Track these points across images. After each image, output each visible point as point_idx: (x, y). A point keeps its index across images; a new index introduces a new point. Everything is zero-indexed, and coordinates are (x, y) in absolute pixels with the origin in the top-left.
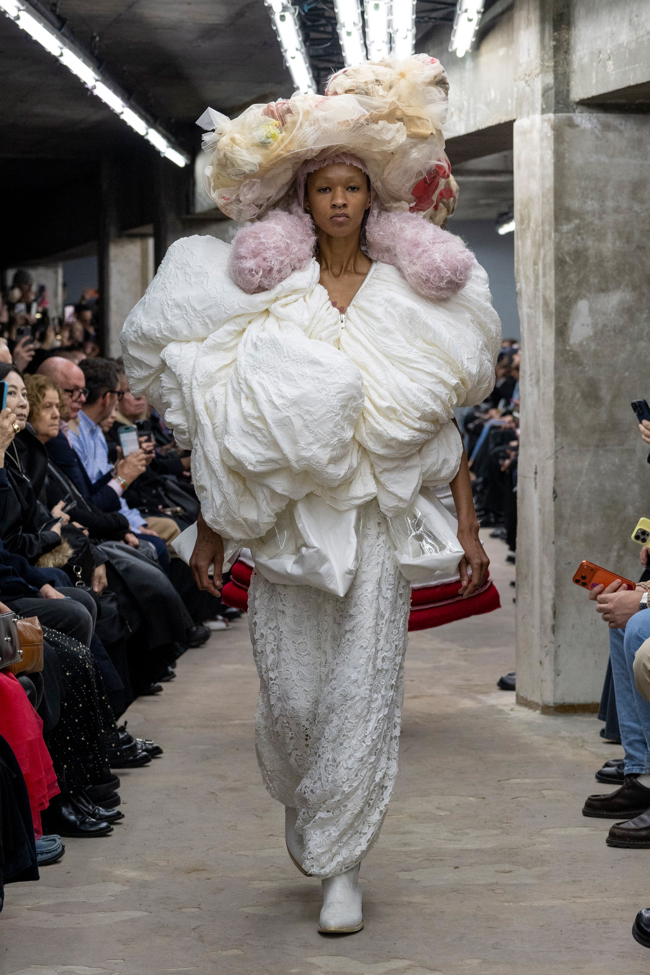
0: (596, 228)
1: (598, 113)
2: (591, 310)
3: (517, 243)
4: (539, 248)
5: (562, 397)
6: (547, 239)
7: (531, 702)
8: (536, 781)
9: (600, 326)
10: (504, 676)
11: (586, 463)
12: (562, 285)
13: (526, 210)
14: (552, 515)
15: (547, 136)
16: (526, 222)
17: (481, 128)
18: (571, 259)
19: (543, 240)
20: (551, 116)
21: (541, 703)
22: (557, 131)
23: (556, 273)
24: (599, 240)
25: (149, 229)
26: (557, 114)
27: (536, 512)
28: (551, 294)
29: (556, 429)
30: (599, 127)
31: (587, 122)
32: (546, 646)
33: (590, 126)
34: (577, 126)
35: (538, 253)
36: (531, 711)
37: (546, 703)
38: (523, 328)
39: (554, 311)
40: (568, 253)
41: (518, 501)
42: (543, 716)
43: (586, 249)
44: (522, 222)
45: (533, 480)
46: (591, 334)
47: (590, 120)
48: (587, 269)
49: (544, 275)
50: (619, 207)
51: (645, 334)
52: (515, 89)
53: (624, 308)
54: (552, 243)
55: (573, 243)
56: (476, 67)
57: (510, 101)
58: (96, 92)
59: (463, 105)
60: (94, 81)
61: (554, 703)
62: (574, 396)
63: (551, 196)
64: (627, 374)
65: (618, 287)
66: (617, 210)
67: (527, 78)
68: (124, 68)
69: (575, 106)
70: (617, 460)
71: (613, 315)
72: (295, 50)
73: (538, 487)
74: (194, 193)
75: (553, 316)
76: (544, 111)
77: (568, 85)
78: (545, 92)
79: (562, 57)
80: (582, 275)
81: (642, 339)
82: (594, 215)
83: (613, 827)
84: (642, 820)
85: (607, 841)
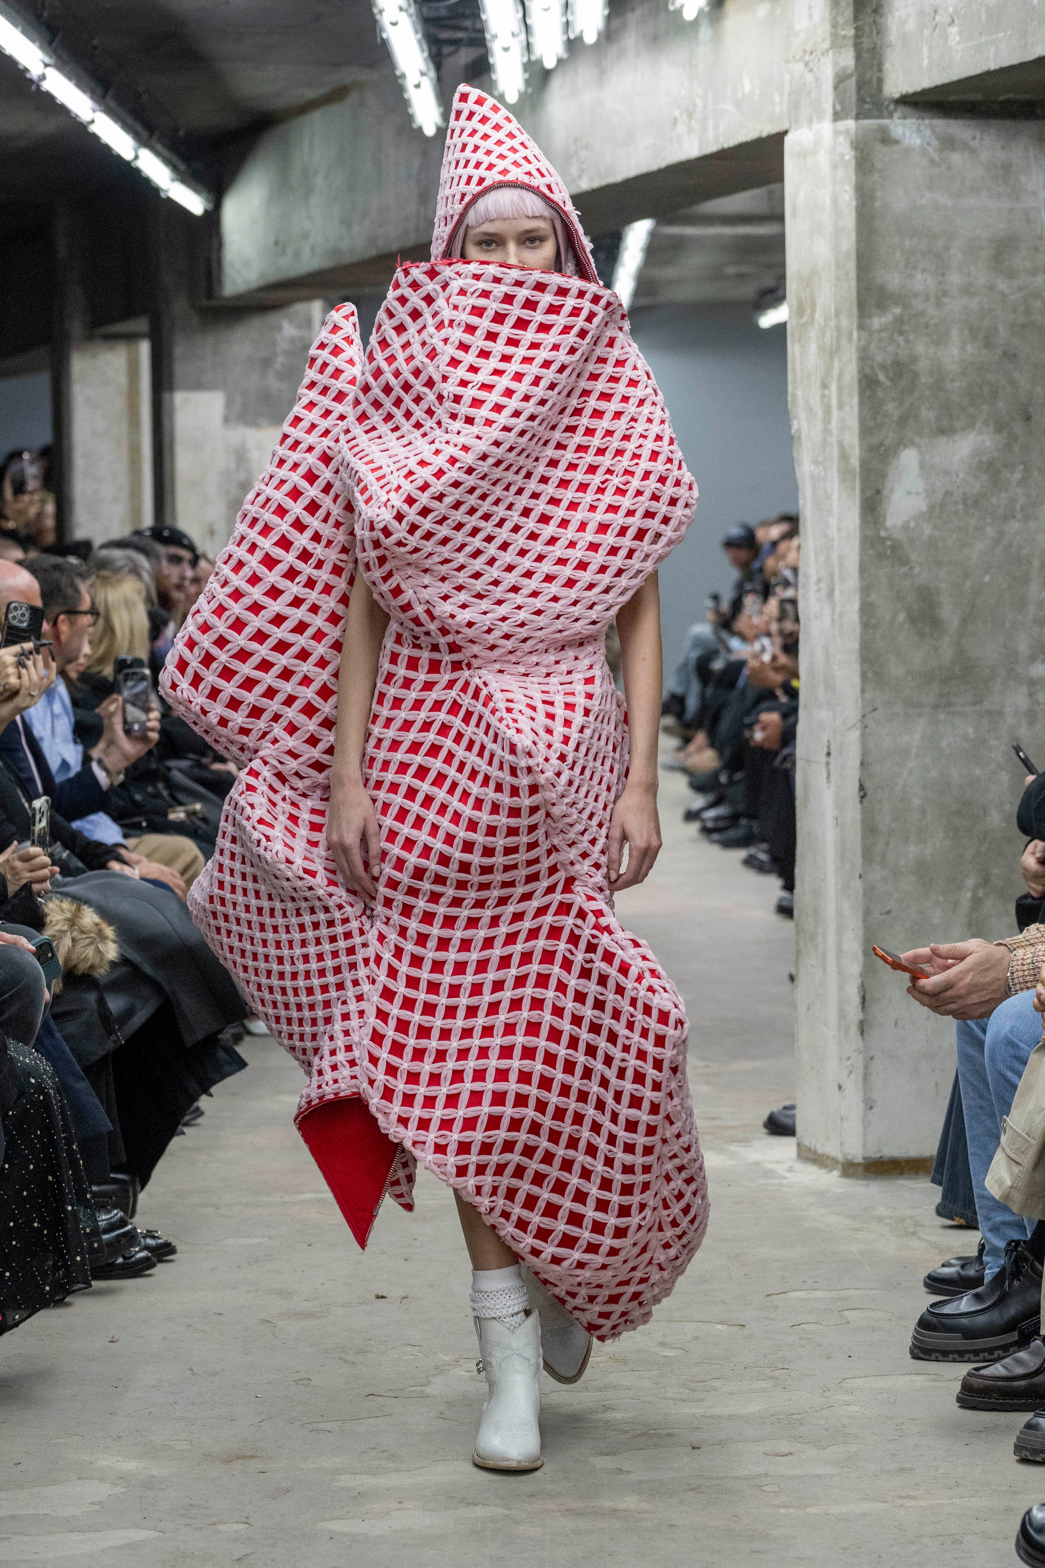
0: (932, 322)
1: (933, 118)
2: (922, 465)
3: (793, 349)
4: (832, 358)
5: (873, 621)
6: (844, 342)
7: (823, 1155)
8: (834, 1294)
9: (939, 495)
10: (775, 1110)
11: (917, 737)
12: (871, 424)
13: (808, 291)
14: (858, 827)
15: (842, 158)
16: (809, 311)
17: (726, 146)
18: (887, 377)
19: (838, 343)
20: (850, 124)
21: (840, 1157)
22: (862, 151)
23: (861, 404)
24: (936, 344)
25: (141, 324)
26: (860, 122)
27: (829, 822)
28: (852, 439)
29: (863, 676)
30: (935, 143)
31: (914, 135)
32: (849, 1059)
33: (919, 142)
34: (897, 142)
35: (829, 369)
36: (823, 1171)
37: (849, 1157)
38: (804, 497)
39: (858, 470)
40: (883, 367)
41: (798, 803)
42: (844, 1181)
43: (915, 359)
44: (799, 311)
45: (824, 766)
46: (924, 508)
47: (919, 130)
48: (916, 395)
49: (841, 406)
50: (971, 285)
51: (1018, 508)
52: (787, 77)
53: (981, 462)
54: (853, 350)
55: (890, 349)
56: (717, 38)
57: (777, 99)
58: (46, 86)
59: (695, 105)
60: (42, 66)
61: (864, 1158)
62: (894, 618)
63: (851, 266)
64: (987, 579)
65: (970, 426)
66: (967, 290)
67: (807, 58)
68: (95, 42)
69: (892, 107)
70: (970, 730)
71: (961, 475)
72: (397, 10)
73: (832, 778)
74: (219, 261)
75: (858, 477)
76: (837, 116)
77: (880, 70)
78: (840, 81)
79: (870, 20)
80: (906, 405)
81: (1014, 517)
82: (928, 299)
83: (969, 1374)
84: (1019, 1362)
85: (959, 1399)
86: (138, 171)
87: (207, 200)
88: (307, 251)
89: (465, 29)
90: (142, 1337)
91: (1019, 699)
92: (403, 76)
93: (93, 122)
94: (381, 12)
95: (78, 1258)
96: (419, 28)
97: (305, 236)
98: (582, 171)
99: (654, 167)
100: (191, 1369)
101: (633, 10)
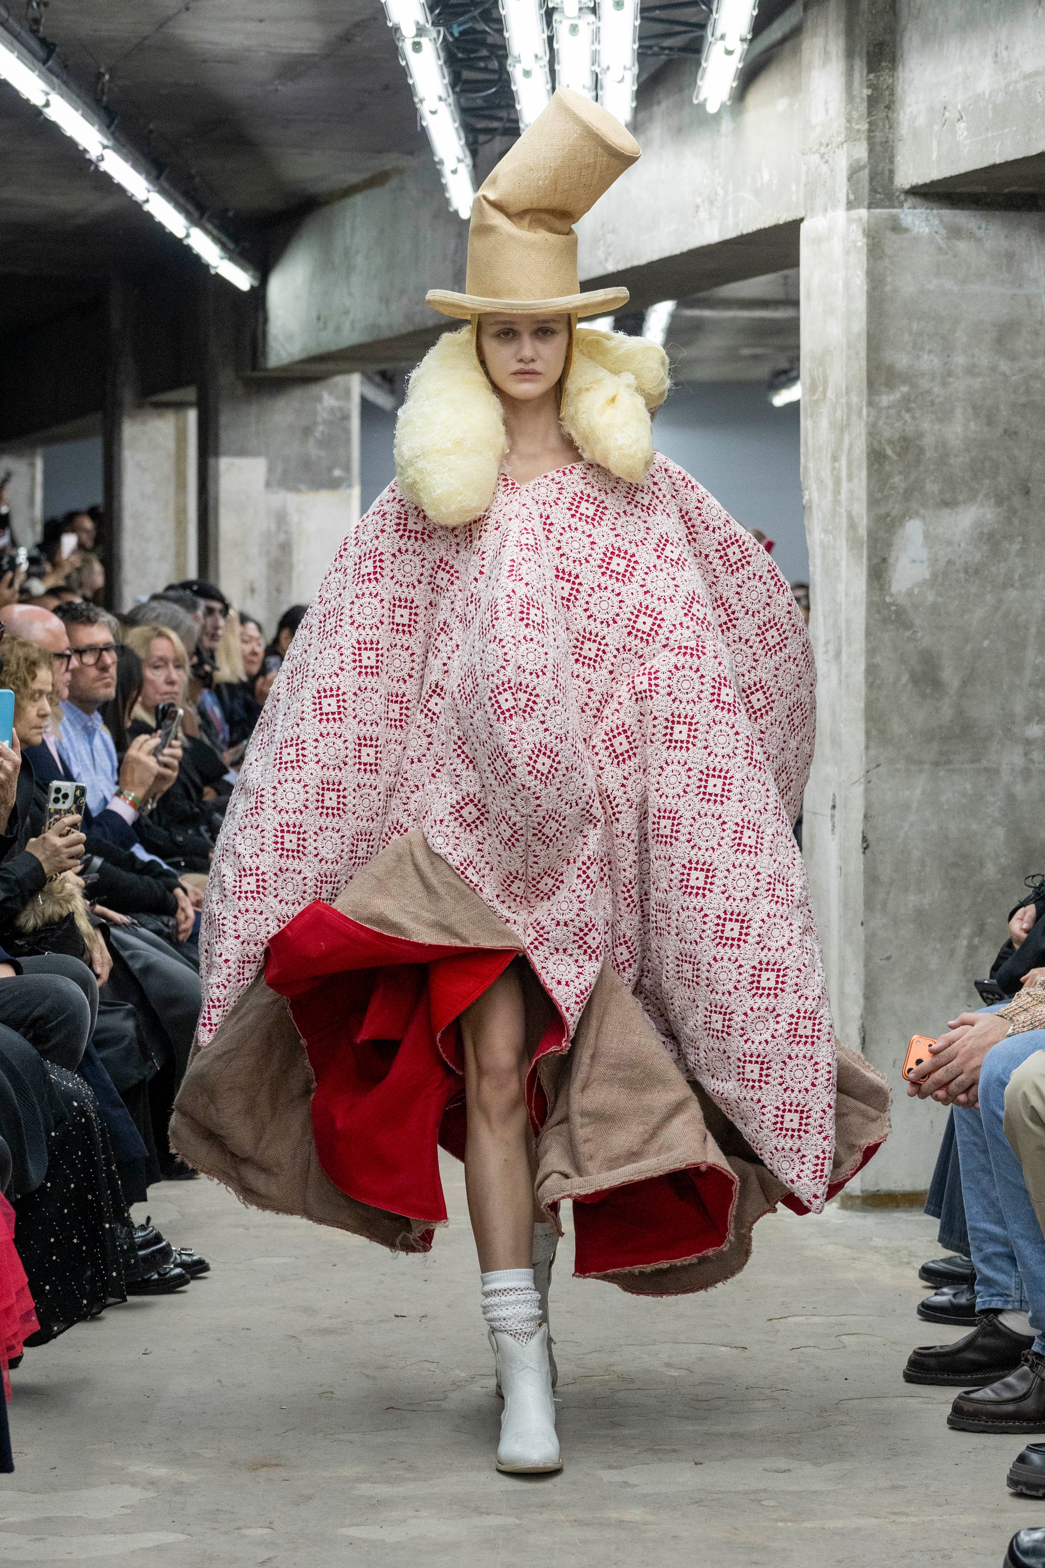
0: (937, 401)
1: (941, 208)
2: (927, 536)
3: (806, 423)
4: (842, 433)
5: (878, 682)
6: (854, 418)
8: (832, 1320)
9: (942, 564)
11: (918, 792)
12: (879, 495)
13: (821, 369)
14: (861, 877)
15: (855, 246)
16: (821, 389)
17: (745, 232)
18: (894, 452)
19: (848, 418)
20: (863, 212)
22: (874, 238)
23: (869, 476)
24: (941, 420)
25: (190, 394)
26: (872, 210)
27: (834, 872)
28: (860, 510)
29: (868, 733)
30: (943, 232)
31: (923, 224)
33: (927, 230)
34: (906, 230)
35: (839, 443)
38: (814, 566)
39: (865, 538)
40: (890, 442)
42: (842, 1212)
43: (920, 435)
44: (812, 389)
45: (829, 818)
46: (927, 576)
47: (927, 220)
48: (921, 468)
49: (850, 478)
50: (974, 365)
51: (1017, 577)
52: (804, 168)
53: (982, 533)
54: (863, 425)
55: (898, 425)
56: (738, 131)
57: (794, 188)
58: (104, 166)
59: (716, 193)
60: (101, 147)
61: (862, 1191)
62: (898, 679)
63: (862, 345)
64: (986, 643)
65: (972, 498)
66: (971, 371)
67: (823, 150)
68: (151, 126)
69: (902, 197)
70: (968, 786)
71: (963, 545)
72: (437, 99)
73: (837, 830)
74: (264, 334)
75: (865, 546)
76: (851, 205)
77: (892, 162)
78: (853, 173)
79: (882, 115)
80: (913, 476)
81: (1012, 586)
82: (933, 378)
83: (960, 1397)
84: (1009, 1387)
85: (950, 1421)
86: (188, 249)
87: (253, 277)
88: (347, 326)
89: (501, 119)
90: (174, 1350)
91: (1014, 757)
92: (441, 162)
93: (147, 201)
94: (421, 101)
95: (114, 1274)
96: (457, 117)
97: (346, 312)
98: (609, 254)
99: (677, 251)
100: (219, 1381)
101: (659, 103)
